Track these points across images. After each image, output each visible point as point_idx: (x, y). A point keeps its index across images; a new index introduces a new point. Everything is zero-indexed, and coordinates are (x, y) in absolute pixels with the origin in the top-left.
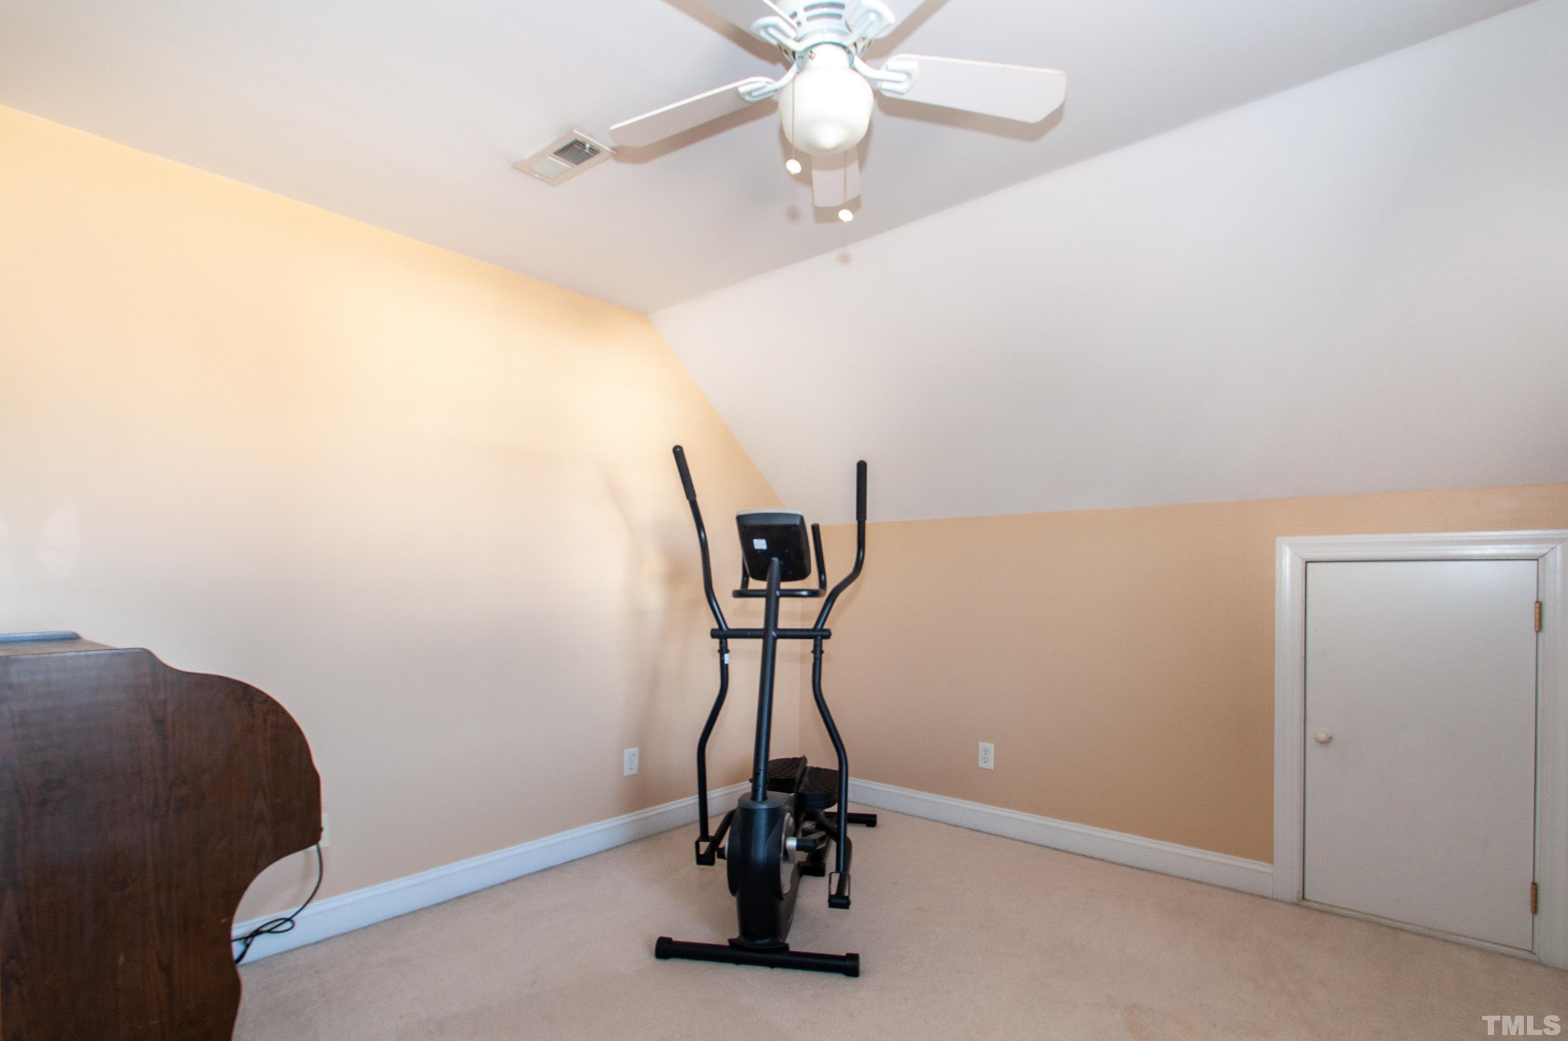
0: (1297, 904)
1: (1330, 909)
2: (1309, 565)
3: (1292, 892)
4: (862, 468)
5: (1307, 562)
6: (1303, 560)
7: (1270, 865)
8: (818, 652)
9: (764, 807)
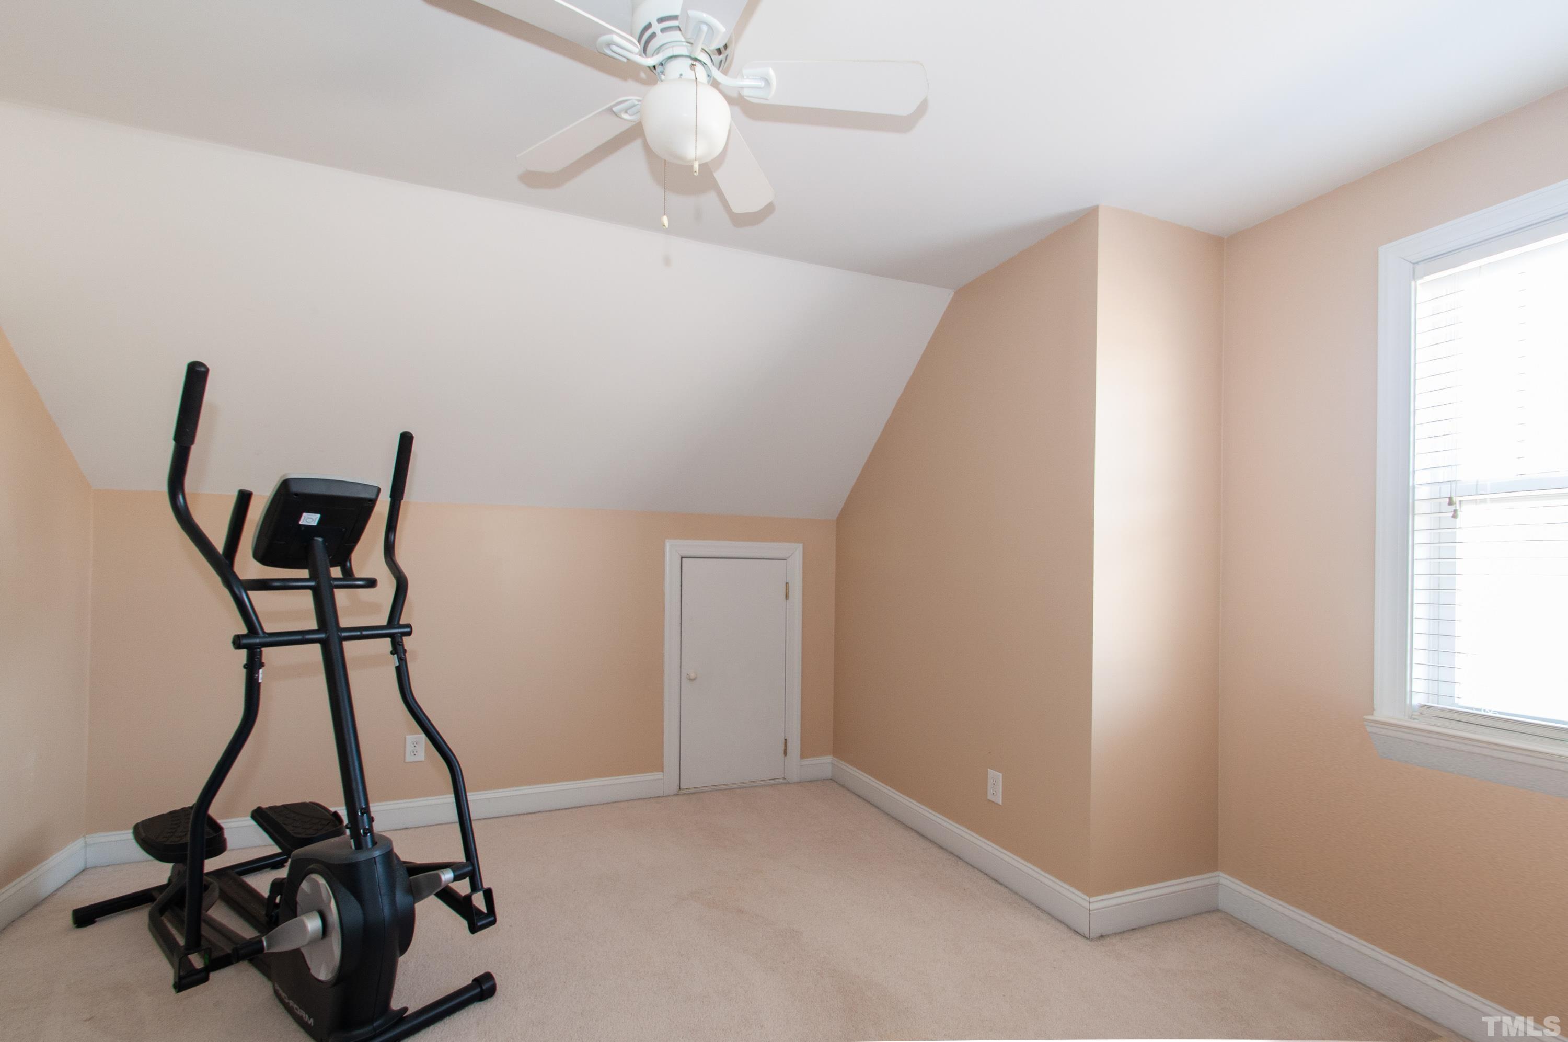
0: (678, 794)
1: (693, 791)
2: (683, 559)
3: (674, 789)
4: (406, 441)
5: (682, 558)
6: (681, 555)
7: (662, 773)
8: (398, 649)
9: (377, 853)
